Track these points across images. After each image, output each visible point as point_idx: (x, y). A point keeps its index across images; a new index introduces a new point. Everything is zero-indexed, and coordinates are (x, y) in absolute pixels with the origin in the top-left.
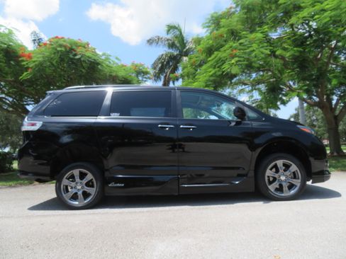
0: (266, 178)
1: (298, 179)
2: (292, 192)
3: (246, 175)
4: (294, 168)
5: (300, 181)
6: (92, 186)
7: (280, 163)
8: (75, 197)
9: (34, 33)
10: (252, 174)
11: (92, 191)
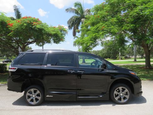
0: (114, 94)
1: (128, 95)
2: (125, 101)
3: (105, 93)
4: (126, 90)
5: (129, 96)
6: (39, 96)
7: (120, 88)
8: (32, 100)
9: (15, 6)
10: (108, 93)
11: (39, 98)
